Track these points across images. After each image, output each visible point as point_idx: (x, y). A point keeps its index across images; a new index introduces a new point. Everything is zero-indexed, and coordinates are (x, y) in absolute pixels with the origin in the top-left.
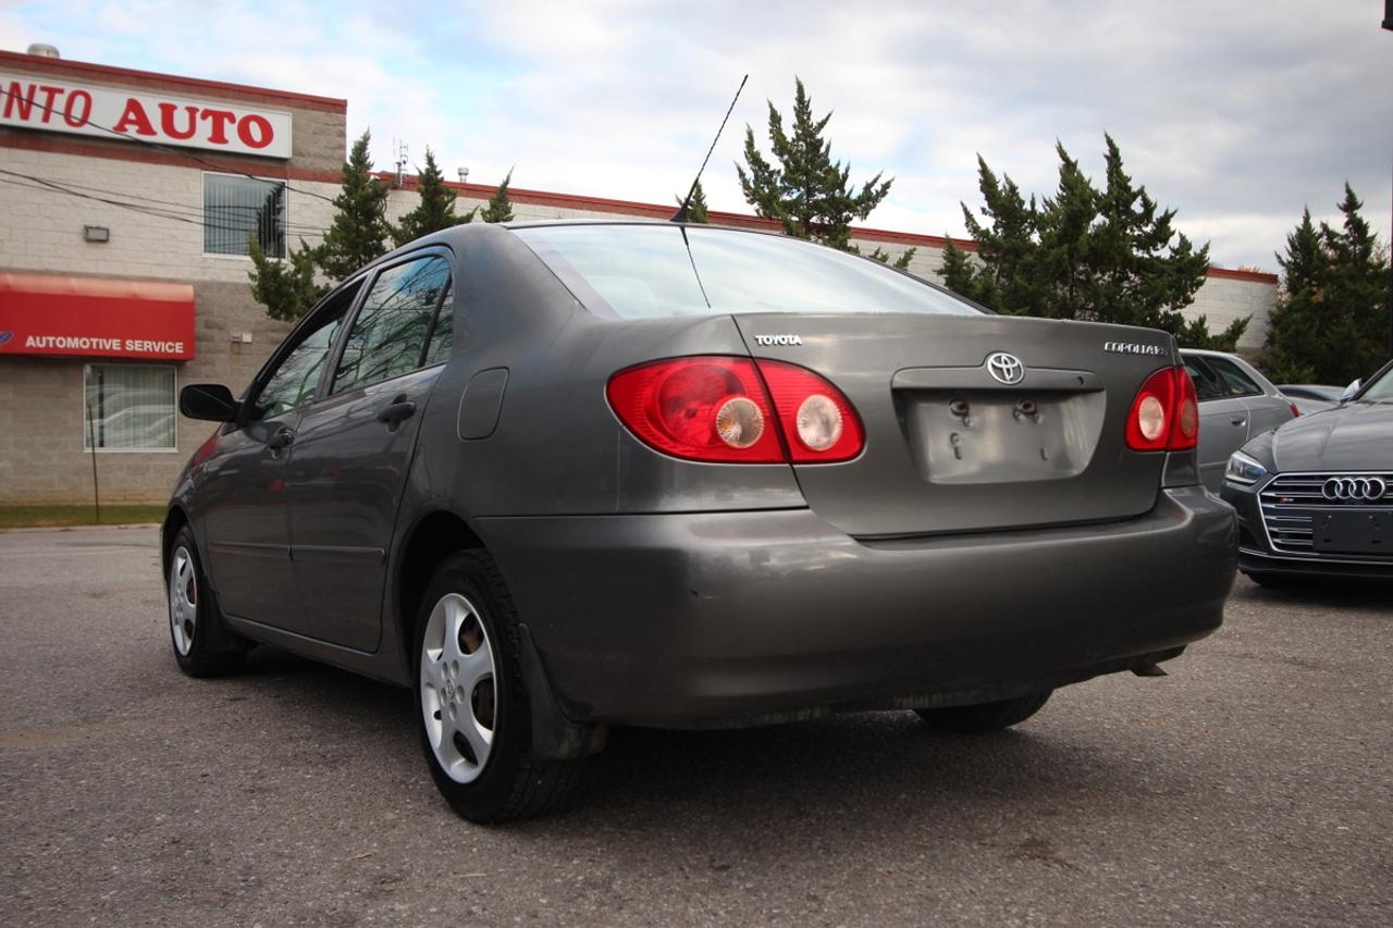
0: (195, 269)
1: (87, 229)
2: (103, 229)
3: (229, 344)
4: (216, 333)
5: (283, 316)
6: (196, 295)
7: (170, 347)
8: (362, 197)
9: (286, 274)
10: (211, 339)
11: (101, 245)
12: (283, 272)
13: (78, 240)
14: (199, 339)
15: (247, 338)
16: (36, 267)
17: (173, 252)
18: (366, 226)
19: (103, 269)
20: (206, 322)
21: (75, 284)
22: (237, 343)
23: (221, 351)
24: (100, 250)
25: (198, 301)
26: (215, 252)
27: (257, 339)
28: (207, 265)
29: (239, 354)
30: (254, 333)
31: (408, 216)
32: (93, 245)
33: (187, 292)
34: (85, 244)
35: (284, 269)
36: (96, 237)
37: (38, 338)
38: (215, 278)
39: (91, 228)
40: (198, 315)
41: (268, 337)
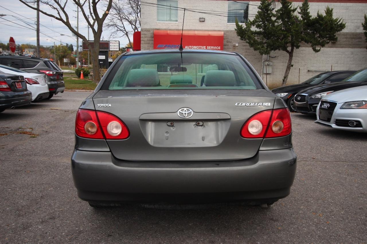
0: (225, 27)
1: (200, 18)
2: (204, 18)
3: (232, 46)
4: (229, 44)
5: (244, 40)
6: (224, 34)
7: (217, 48)
8: (265, 6)
9: (244, 29)
10: (228, 45)
11: (203, 22)
12: (243, 28)
13: (198, 21)
14: (225, 45)
15: (237, 45)
16: (189, 29)
17: (220, 23)
18: (267, 14)
19: (204, 28)
20: (227, 41)
21: (197, 33)
22: (234, 46)
23: (231, 48)
24: (203, 24)
25: (225, 35)
26: (230, 22)
27: (239, 45)
28: (228, 26)
29: (235, 49)
30: (239, 43)
31: (278, 10)
32: (201, 22)
33: (222, 33)
34: (199, 22)
35: (243, 27)
36: (202, 20)
37: (188, 46)
38: (230, 29)
39: (201, 18)
40: (224, 39)
41: (242, 44)
